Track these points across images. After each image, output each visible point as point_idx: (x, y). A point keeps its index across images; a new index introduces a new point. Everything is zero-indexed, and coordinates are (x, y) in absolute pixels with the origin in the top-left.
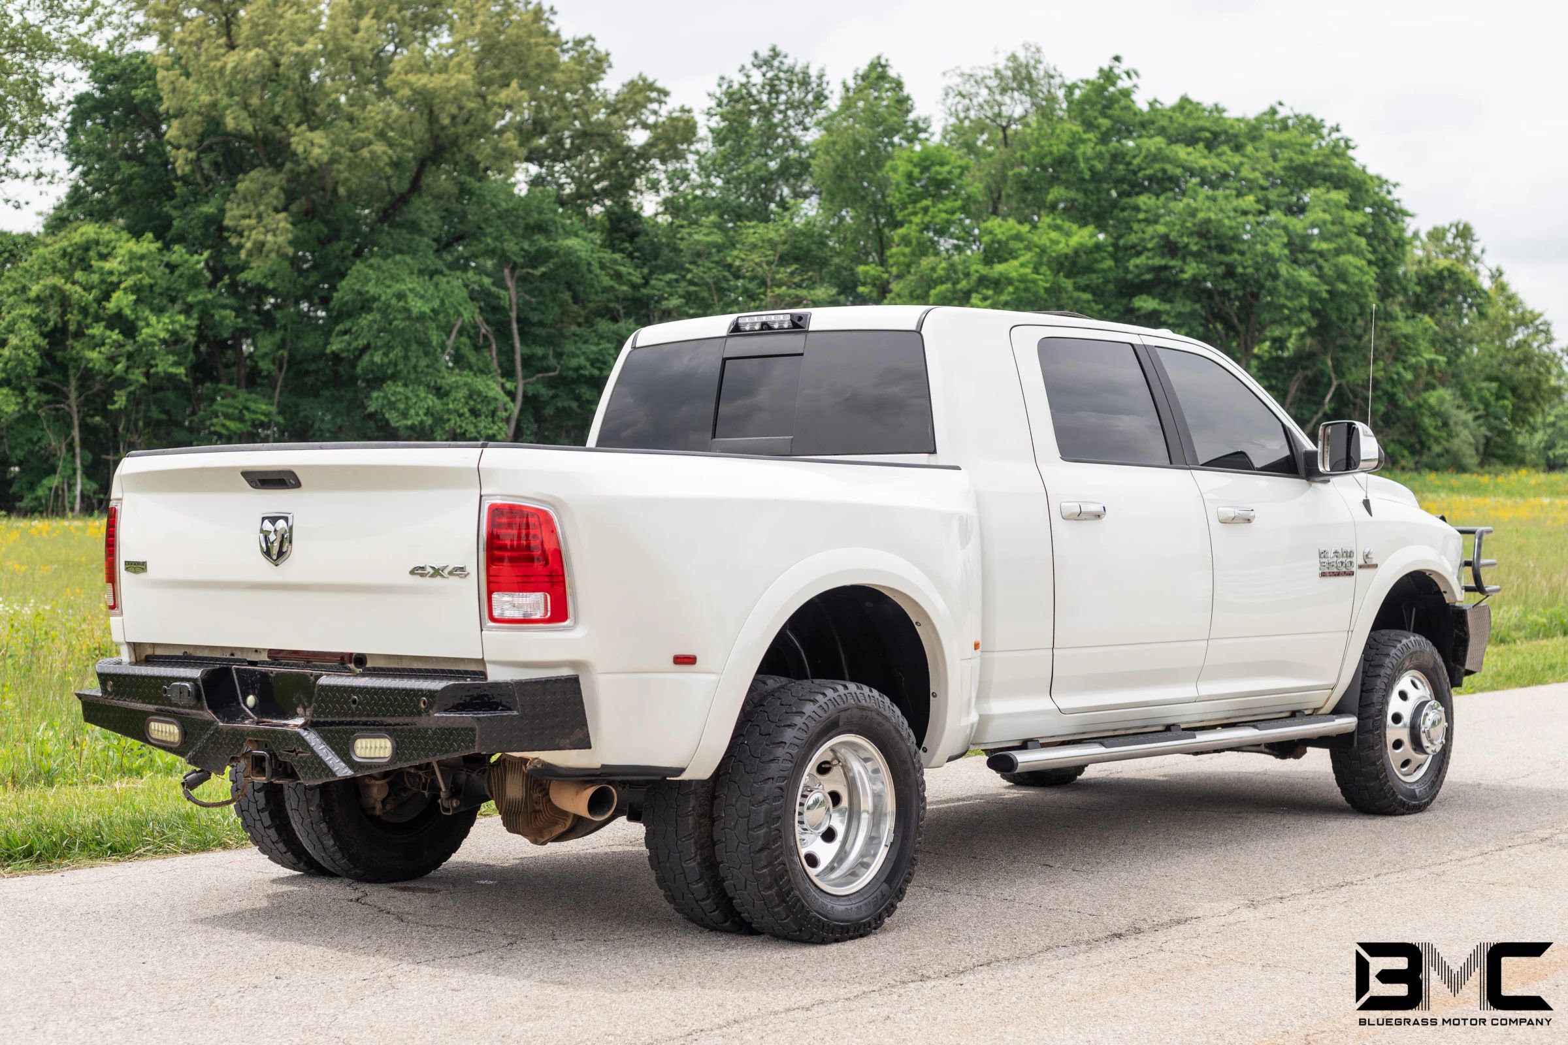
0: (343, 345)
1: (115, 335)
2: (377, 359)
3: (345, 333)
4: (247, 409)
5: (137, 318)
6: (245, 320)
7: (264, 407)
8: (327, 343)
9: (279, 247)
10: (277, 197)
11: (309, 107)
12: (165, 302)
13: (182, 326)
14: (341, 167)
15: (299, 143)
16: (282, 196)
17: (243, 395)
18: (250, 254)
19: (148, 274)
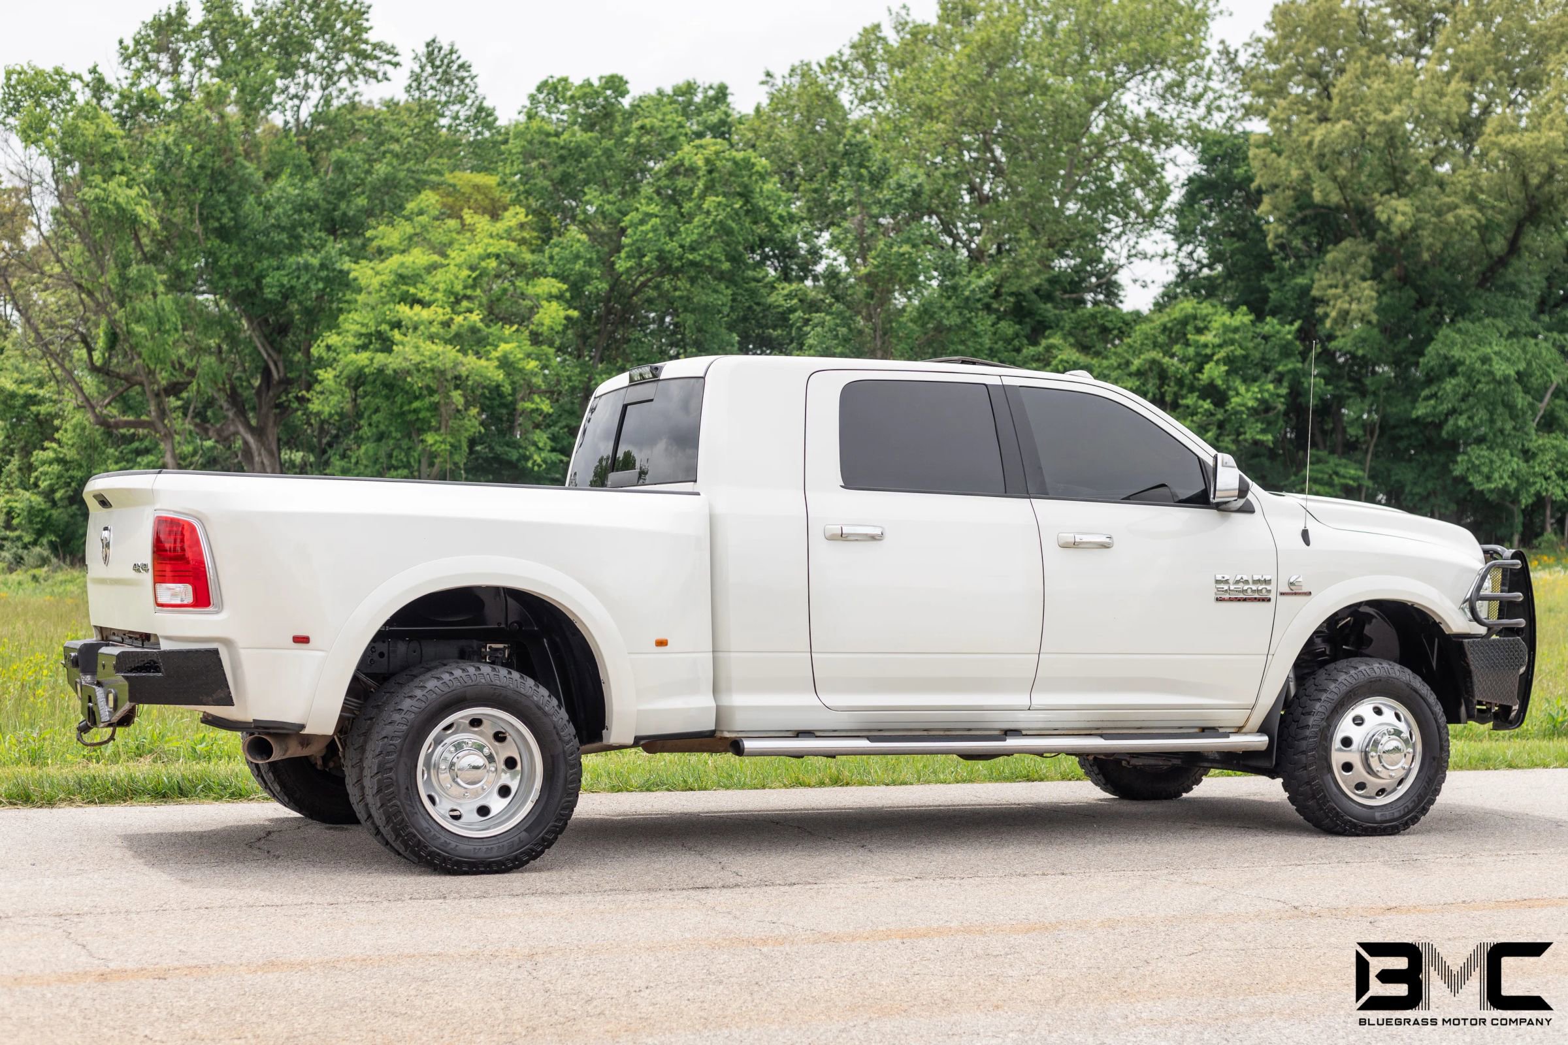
0: (1428, 410)
1: (1207, 405)
2: (1462, 422)
3: (1427, 398)
4: (1337, 473)
5: (1229, 388)
6: (1337, 387)
7: (1352, 472)
8: (1414, 408)
9: (1363, 315)
10: (1364, 266)
11: (1398, 175)
12: (1259, 372)
13: (1272, 395)
14: (1425, 233)
15: (1383, 212)
16: (1370, 264)
17: (1333, 460)
18: (1335, 321)
19: (1241, 347)
